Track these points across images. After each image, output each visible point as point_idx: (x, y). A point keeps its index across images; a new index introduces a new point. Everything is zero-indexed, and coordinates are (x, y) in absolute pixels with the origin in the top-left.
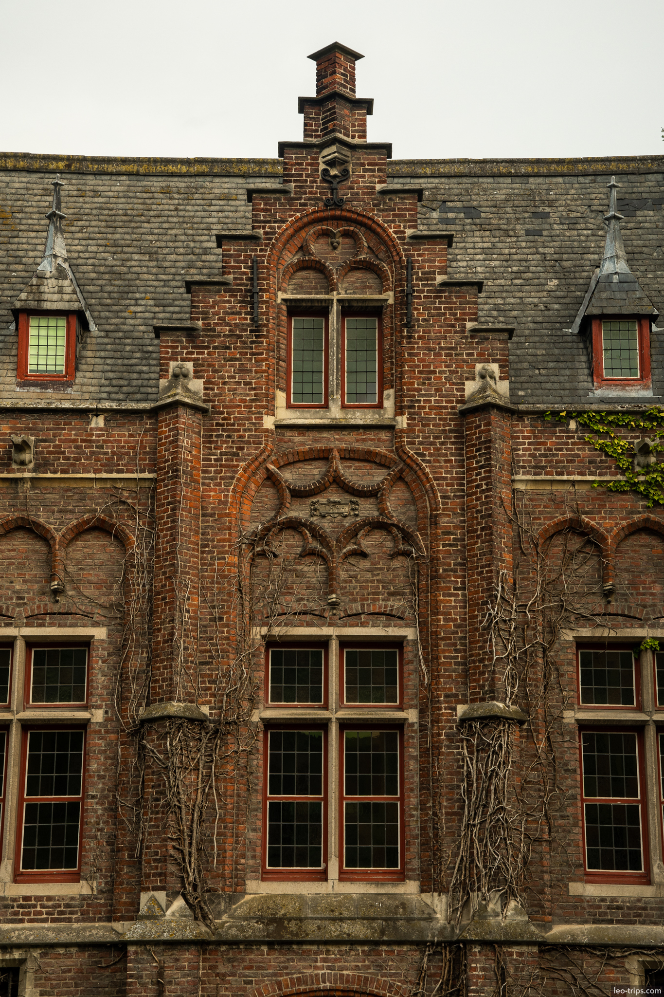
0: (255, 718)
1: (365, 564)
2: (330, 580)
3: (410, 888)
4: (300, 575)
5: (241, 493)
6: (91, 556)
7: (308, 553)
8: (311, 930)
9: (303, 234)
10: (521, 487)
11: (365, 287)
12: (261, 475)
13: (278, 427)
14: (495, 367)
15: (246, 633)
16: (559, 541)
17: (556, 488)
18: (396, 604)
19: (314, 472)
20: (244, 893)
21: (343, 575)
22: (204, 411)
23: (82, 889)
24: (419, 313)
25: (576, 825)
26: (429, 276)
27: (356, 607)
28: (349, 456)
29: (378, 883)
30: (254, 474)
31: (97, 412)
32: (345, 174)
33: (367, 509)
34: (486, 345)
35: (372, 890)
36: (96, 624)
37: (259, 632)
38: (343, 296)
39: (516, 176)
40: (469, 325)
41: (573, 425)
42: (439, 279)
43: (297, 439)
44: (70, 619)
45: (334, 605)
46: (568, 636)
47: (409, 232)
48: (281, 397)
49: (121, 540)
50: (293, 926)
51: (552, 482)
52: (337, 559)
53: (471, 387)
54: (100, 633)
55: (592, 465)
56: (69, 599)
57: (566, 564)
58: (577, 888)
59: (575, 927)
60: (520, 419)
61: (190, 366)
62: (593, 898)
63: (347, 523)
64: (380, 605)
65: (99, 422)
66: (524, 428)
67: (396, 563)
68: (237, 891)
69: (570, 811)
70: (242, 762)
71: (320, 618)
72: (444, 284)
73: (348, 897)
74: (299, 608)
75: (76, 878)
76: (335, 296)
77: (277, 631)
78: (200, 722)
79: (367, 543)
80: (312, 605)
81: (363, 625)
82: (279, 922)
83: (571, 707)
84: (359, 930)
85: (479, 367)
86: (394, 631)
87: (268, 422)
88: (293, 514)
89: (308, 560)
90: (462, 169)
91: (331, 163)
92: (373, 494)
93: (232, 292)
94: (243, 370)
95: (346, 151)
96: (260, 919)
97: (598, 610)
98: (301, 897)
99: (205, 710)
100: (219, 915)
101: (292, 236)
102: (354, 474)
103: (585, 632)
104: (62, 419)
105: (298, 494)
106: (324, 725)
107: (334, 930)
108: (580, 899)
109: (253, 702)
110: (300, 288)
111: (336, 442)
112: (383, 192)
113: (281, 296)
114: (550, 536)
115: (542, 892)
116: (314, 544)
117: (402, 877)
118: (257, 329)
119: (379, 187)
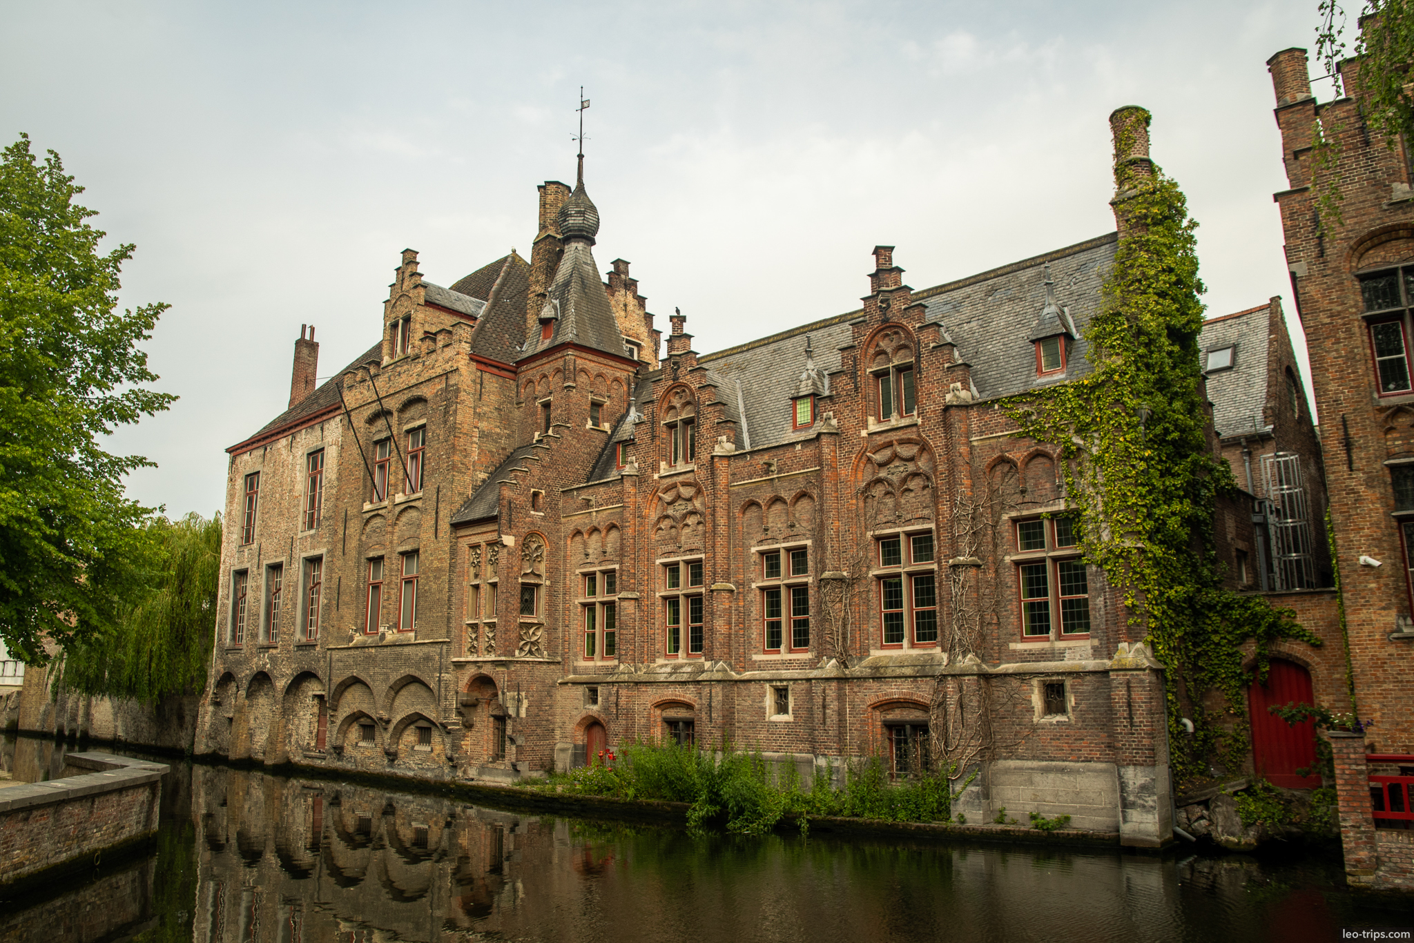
0: (870, 575)
1: (912, 494)
2: (897, 506)
3: (938, 650)
4: (886, 504)
5: (856, 470)
6: (804, 508)
7: (887, 493)
8: (889, 672)
9: (876, 338)
10: (975, 444)
11: (906, 356)
12: (864, 459)
13: (869, 434)
14: (959, 385)
15: (863, 535)
16: (999, 468)
17: (992, 441)
18: (926, 512)
19: (888, 453)
20: (869, 655)
21: (903, 501)
22: (837, 434)
23: (808, 656)
24: (924, 365)
25: (1012, 614)
26: (927, 345)
27: (909, 516)
28: (902, 442)
29: (925, 648)
30: (861, 459)
31: (797, 443)
32: (889, 306)
33: (911, 467)
34: (955, 374)
35: (922, 652)
36: (807, 539)
37: (869, 534)
38: (896, 363)
39: (1035, 265)
40: (946, 365)
41: (996, 407)
42: (932, 345)
43: (878, 438)
44: (798, 537)
45: (899, 517)
46: (1005, 517)
47: (917, 325)
48: (871, 420)
49: (811, 497)
50: (882, 670)
51: (989, 438)
52: (898, 494)
53: (948, 397)
54: (809, 543)
55: (1007, 426)
56: (798, 529)
57: (1003, 480)
58: (1013, 646)
59: (1012, 665)
60: (972, 409)
61: (831, 413)
62: (1021, 650)
63: (903, 475)
64: (920, 514)
65: (799, 447)
66: (974, 413)
67: (925, 492)
68: (864, 652)
69: (1009, 607)
70: (864, 596)
71: (894, 523)
72: (933, 348)
73: (911, 656)
74: (884, 520)
75: (807, 651)
76: (891, 365)
77: (877, 533)
78: (842, 580)
79: (912, 485)
80: (891, 518)
81: (913, 525)
82: (877, 668)
83: (1009, 554)
84: (908, 671)
85: (952, 386)
86: (926, 526)
87: (864, 433)
88: (880, 475)
89: (888, 496)
90: (1009, 269)
91: (882, 302)
92: (912, 459)
93: (846, 374)
94: (852, 411)
95: (887, 294)
96: (870, 667)
97: (1020, 501)
98: (891, 657)
99: (845, 574)
100: (854, 666)
101: (871, 341)
102: (905, 451)
103: (1014, 514)
104: (785, 449)
105: (882, 465)
106: (899, 575)
107: (898, 672)
108: (1014, 651)
109: (869, 568)
110: (879, 364)
111: (894, 436)
112: (905, 309)
113: (868, 370)
114: (992, 467)
115: (992, 649)
116: (890, 489)
117: (935, 645)
118: (856, 389)
119: (903, 307)
